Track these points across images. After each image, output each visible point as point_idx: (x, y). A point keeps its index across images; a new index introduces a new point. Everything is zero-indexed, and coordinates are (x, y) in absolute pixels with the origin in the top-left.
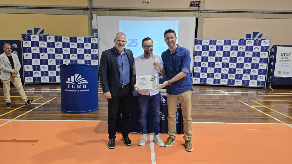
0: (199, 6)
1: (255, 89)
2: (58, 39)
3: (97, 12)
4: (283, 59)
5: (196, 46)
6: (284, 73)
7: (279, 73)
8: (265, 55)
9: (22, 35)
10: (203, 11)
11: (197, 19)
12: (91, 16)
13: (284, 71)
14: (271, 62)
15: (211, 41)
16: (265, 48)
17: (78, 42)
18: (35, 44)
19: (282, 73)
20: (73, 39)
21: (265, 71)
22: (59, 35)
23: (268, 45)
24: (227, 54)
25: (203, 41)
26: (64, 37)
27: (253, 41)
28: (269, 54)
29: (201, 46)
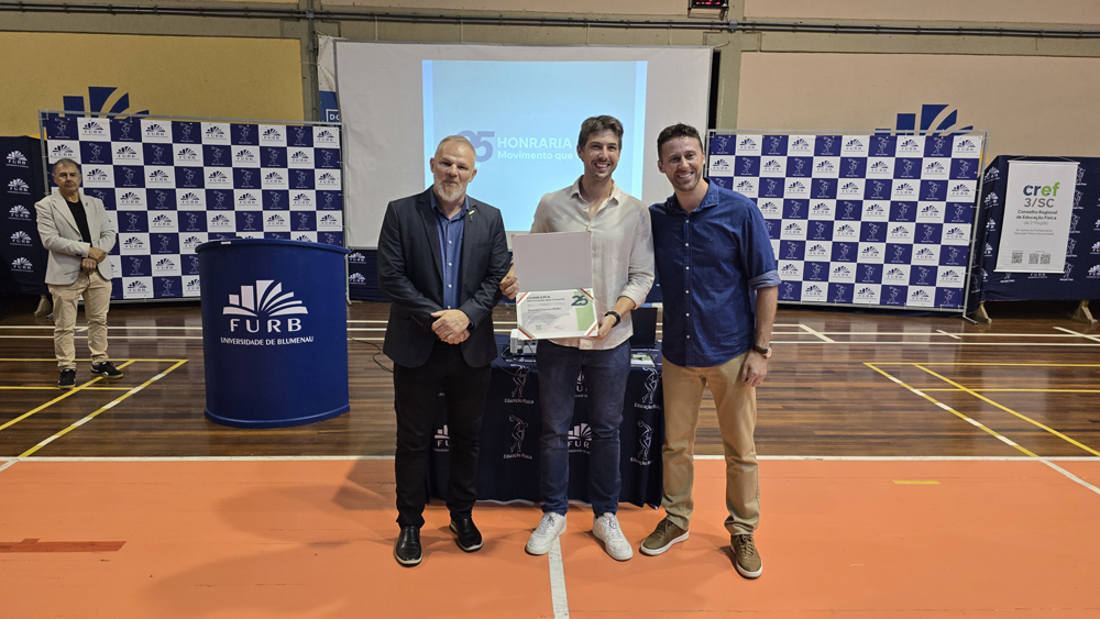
0: (725, 5)
1: (928, 319)
2: (187, 132)
3: (334, 27)
4: (1030, 209)
5: (714, 158)
6: (1033, 259)
7: (1017, 258)
8: (965, 192)
9: (44, 115)
10: (739, 24)
11: (716, 57)
12: (313, 41)
13: (1033, 251)
14: (988, 217)
15: (767, 140)
16: (966, 167)
17: (264, 141)
18: (97, 151)
19: (1025, 259)
20: (245, 133)
21: (963, 250)
22: (187, 116)
23: (975, 154)
24: (824, 189)
25: (740, 139)
26: (207, 124)
27: (921, 141)
28: (980, 190)
29: (730, 160)
